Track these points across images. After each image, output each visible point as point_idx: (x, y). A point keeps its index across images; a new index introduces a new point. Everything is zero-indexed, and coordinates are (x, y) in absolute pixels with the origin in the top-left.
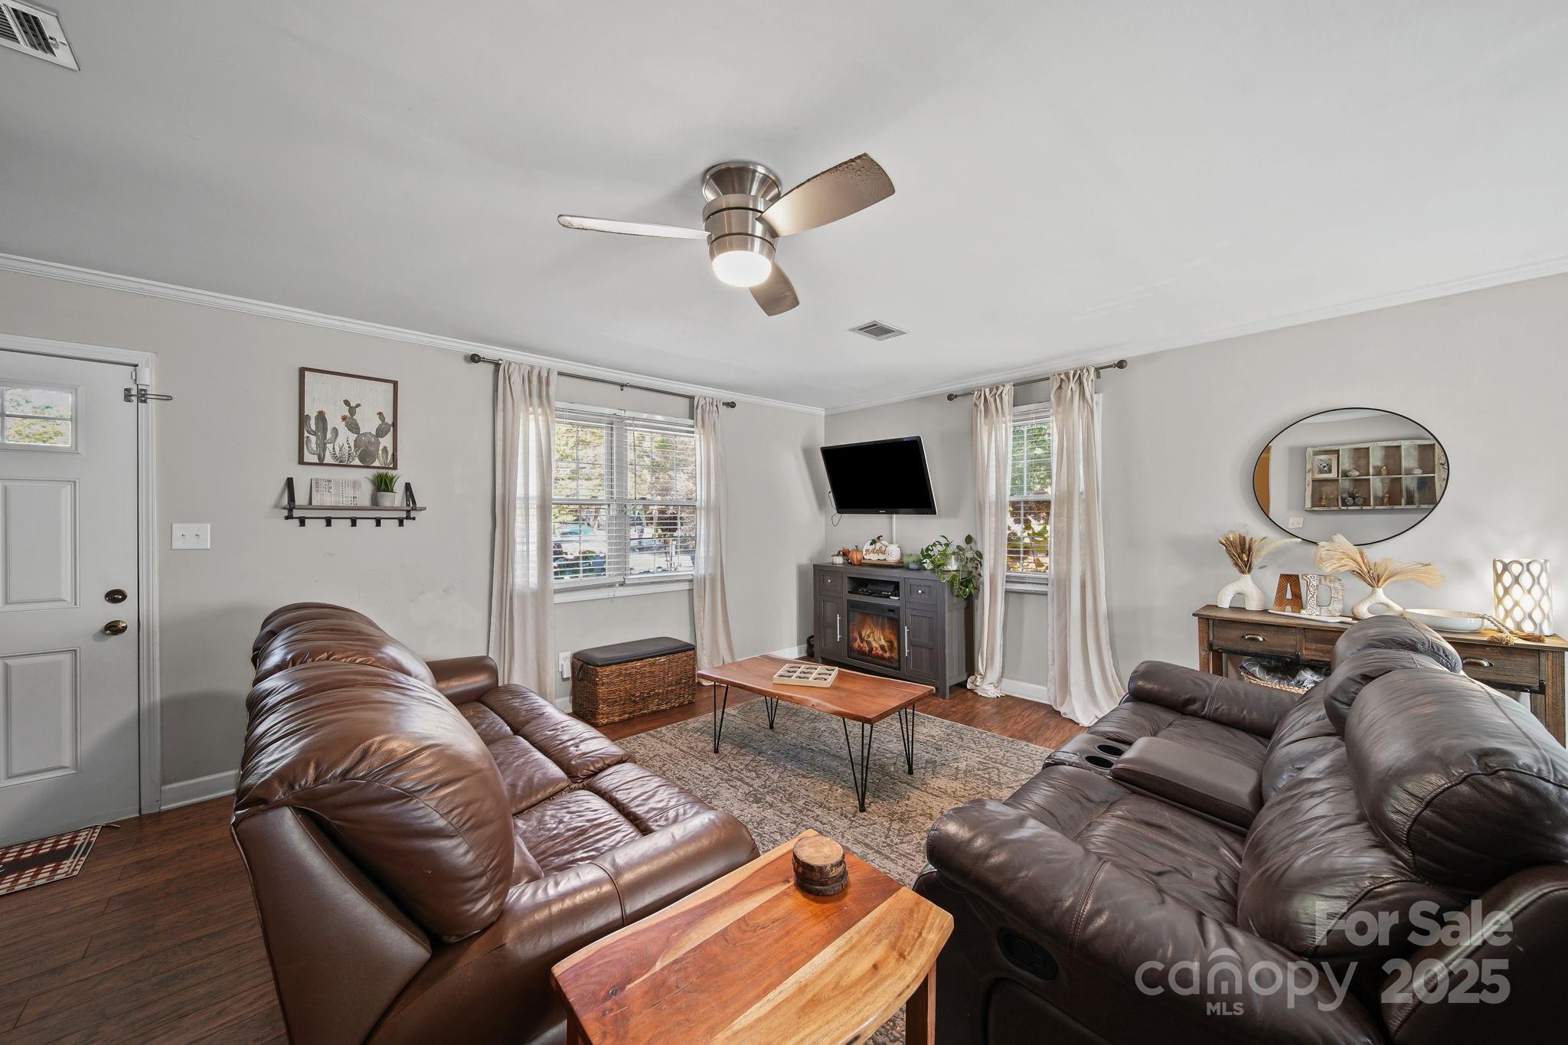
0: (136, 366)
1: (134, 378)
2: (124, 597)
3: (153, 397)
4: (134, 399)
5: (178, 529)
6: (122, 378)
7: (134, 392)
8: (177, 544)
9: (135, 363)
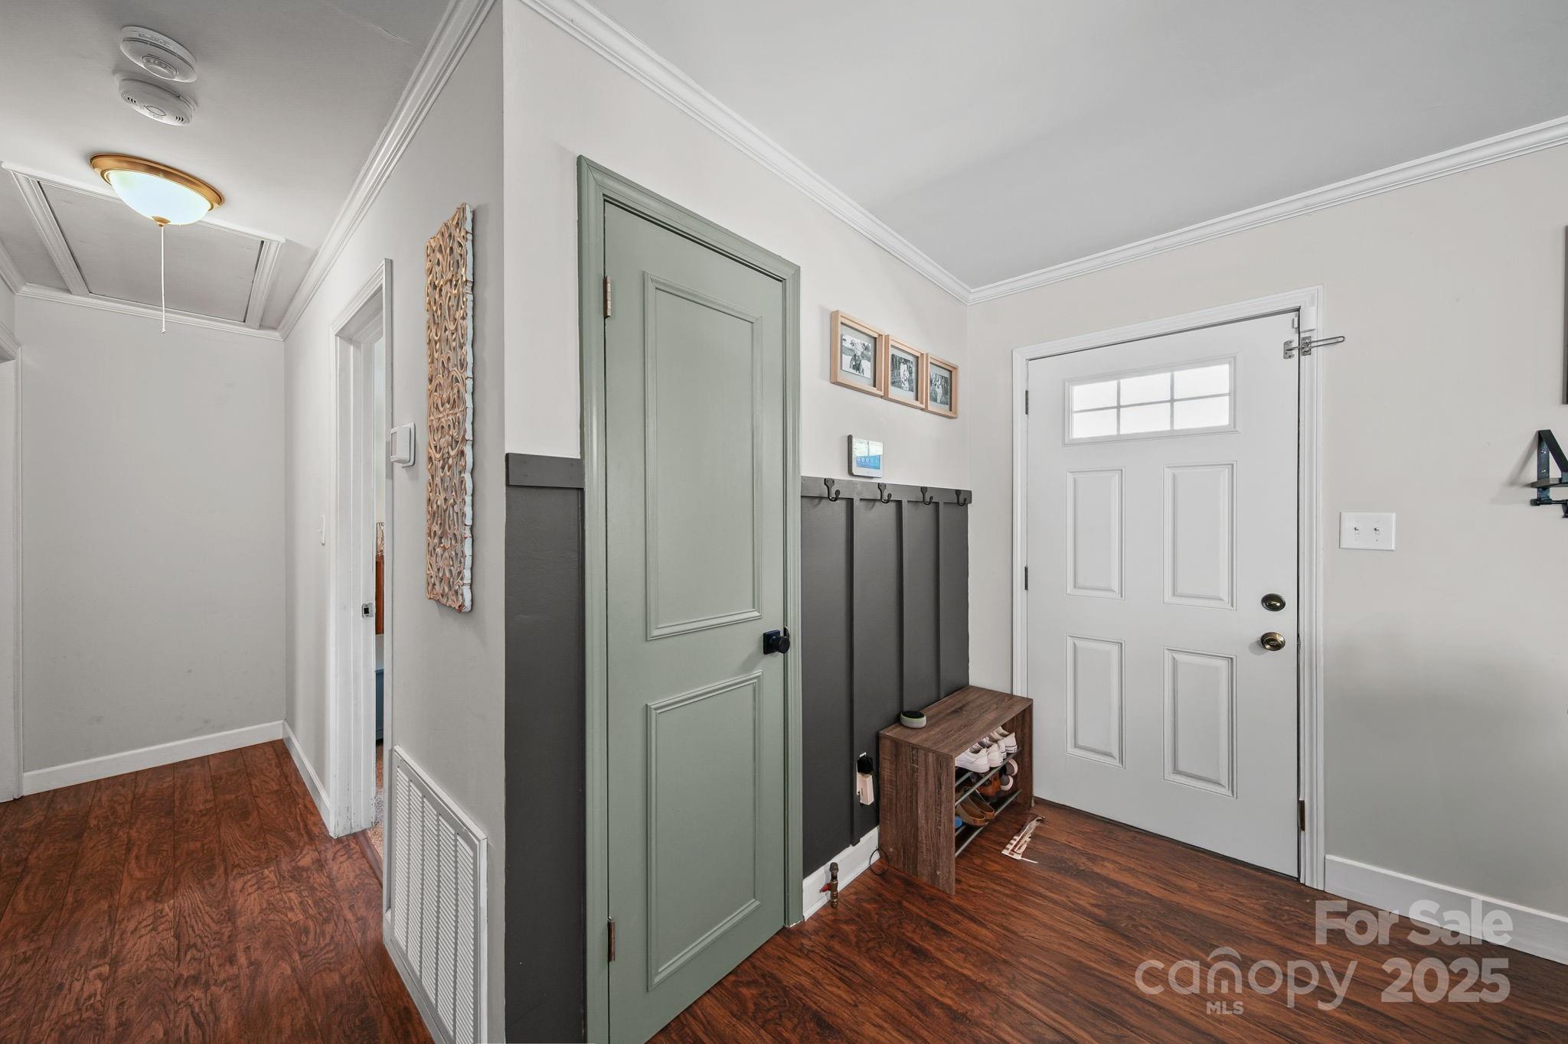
0: (1298, 310)
1: (1296, 325)
2: (1283, 605)
3: (1321, 343)
4: (1295, 352)
5: (1349, 521)
6: (1283, 330)
7: (1295, 344)
8: (1349, 540)
9: (1296, 305)
